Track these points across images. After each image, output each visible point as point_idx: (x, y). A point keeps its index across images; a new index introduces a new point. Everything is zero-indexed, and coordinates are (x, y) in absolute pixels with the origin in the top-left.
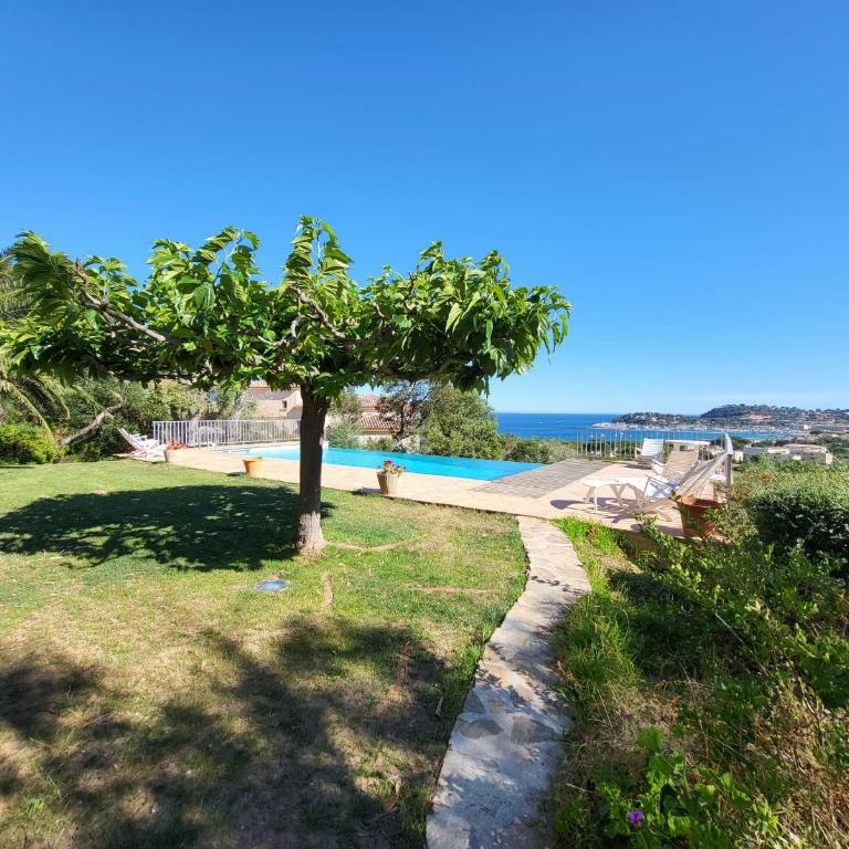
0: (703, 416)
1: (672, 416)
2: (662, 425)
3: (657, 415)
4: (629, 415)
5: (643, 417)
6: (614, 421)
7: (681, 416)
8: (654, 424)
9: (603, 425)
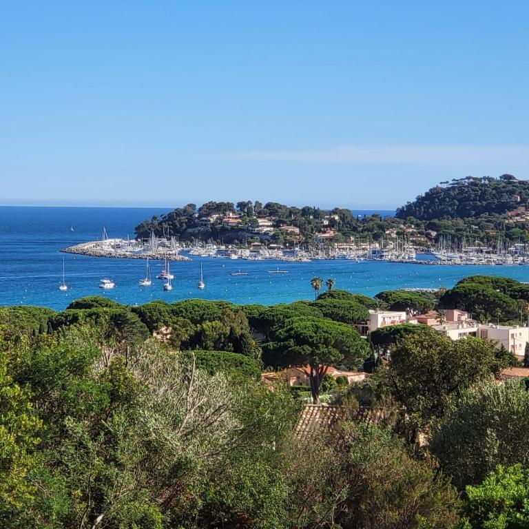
0: (405, 214)
1: (317, 214)
2: (289, 245)
3: (271, 210)
4: (187, 212)
5: (232, 219)
6: (142, 234)
7: (343, 214)
8: (268, 241)
9: (107, 246)
